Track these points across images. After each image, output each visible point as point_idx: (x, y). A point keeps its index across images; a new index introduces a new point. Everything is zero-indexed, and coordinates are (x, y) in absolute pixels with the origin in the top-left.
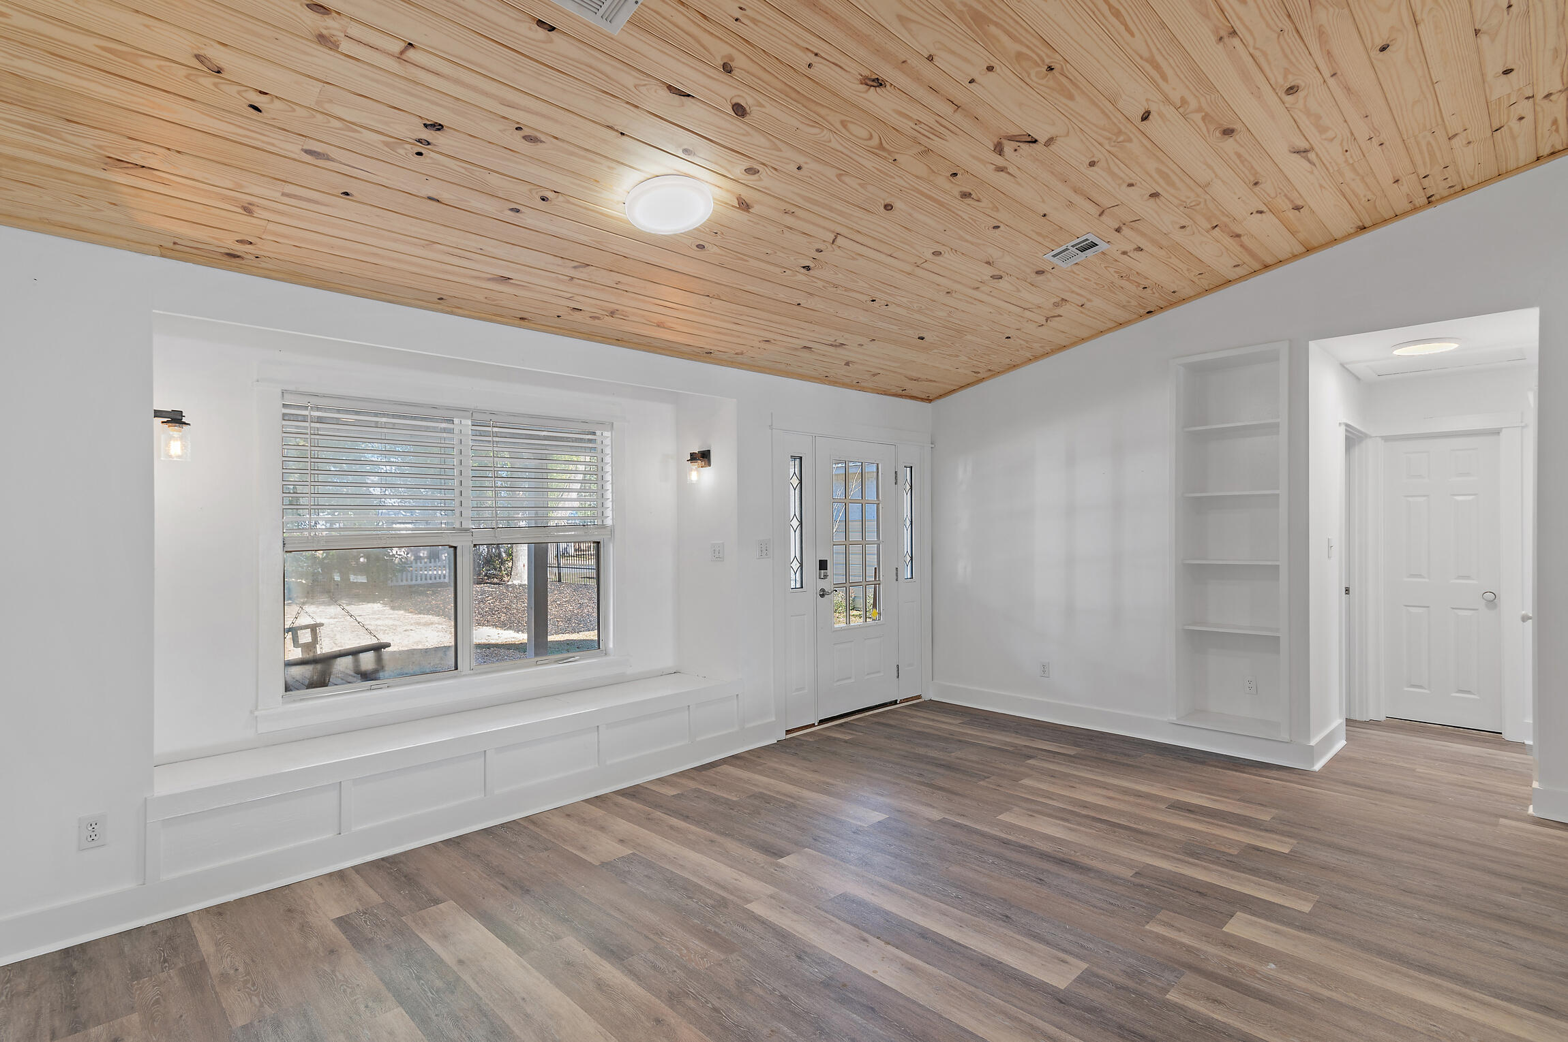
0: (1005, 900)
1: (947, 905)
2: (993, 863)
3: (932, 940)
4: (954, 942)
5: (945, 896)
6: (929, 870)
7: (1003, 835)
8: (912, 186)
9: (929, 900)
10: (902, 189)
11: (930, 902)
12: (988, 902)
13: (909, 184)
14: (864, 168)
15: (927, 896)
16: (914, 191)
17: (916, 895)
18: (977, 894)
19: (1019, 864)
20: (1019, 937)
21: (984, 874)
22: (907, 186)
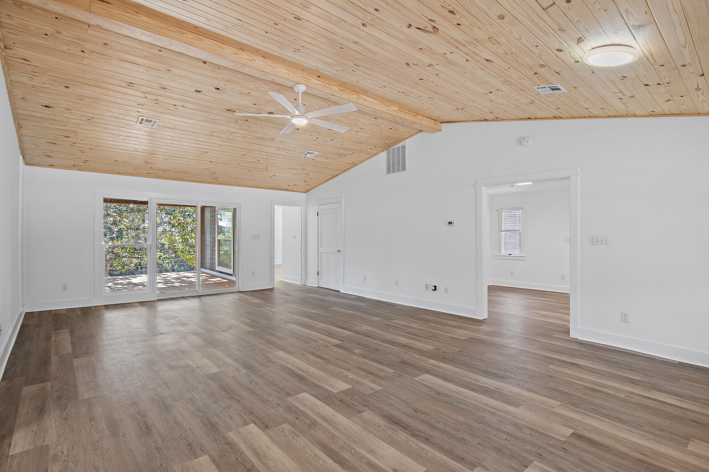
0: (437, 401)
1: (464, 400)
2: (439, 422)
3: (470, 388)
4: (461, 387)
5: (466, 404)
6: (476, 419)
7: (426, 447)
8: (484, 25)
9: (474, 403)
10: (490, 26)
11: (473, 402)
12: (445, 400)
13: (485, 26)
14: (506, 39)
15: (476, 405)
16: (483, 23)
17: (480, 405)
18: (451, 404)
19: (423, 421)
20: (435, 387)
21: (445, 415)
22: (487, 27)
